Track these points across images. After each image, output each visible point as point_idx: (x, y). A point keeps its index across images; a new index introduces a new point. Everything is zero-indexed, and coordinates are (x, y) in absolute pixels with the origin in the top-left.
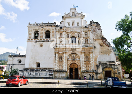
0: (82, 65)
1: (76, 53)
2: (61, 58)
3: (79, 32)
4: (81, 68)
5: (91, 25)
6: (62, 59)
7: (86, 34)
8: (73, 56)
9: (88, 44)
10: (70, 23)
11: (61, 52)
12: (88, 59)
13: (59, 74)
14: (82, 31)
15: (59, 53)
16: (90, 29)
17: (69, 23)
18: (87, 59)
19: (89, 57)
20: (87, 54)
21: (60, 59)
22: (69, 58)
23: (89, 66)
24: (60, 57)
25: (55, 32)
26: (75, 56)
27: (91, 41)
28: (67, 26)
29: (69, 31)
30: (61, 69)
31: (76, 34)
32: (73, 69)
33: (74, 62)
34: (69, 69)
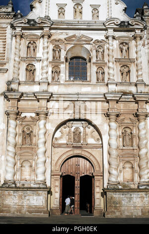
0: (109, 164)
2: (28, 135)
3: (98, 41)
4: (106, 175)
5: (142, 19)
6: (34, 139)
7: (125, 48)
8: (77, 129)
9: (130, 84)
10: (66, 8)
11: (28, 115)
13: (20, 197)
14: (110, 38)
15: (23, 115)
16: (138, 32)
17: (61, 8)
18: (127, 138)
19: (135, 131)
20: (126, 121)
21: (24, 139)
22: (61, 138)
23: (132, 168)
24: (23, 131)
25: (8, 36)
26: (82, 129)
27: (140, 73)
28: (54, 16)
29: (63, 37)
30: (28, 177)
31: (88, 47)
32: (73, 178)
33: (77, 152)
34: (59, 177)
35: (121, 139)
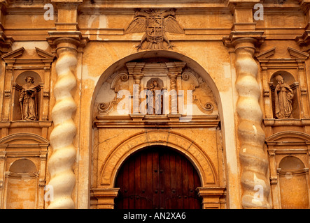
1: (181, 49)
6: (44, 104)
11: (30, 47)
12: (294, 102)
18: (284, 98)
19: (302, 81)
23: (302, 173)
33: (157, 137)
34: (112, 201)
35: (268, 102)
